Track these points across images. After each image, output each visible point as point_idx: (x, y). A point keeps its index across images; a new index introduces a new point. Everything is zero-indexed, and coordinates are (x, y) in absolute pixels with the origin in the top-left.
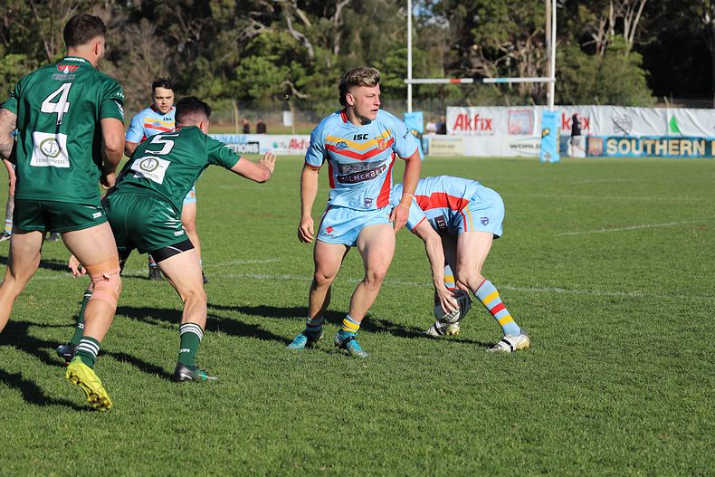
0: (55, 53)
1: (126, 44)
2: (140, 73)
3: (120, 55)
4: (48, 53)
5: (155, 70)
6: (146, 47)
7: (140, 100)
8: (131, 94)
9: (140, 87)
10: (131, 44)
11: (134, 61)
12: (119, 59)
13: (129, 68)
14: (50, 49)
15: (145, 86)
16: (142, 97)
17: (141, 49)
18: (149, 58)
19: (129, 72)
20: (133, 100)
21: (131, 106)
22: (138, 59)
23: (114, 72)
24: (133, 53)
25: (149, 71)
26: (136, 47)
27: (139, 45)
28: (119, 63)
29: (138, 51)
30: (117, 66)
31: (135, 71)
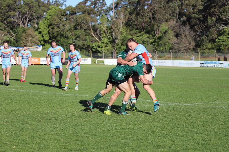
0: (158, 35)
1: (181, 32)
2: (185, 41)
3: (179, 35)
4: (156, 34)
5: (190, 40)
6: (187, 33)
7: (185, 49)
8: (182, 48)
9: (185, 45)
10: (182, 32)
11: (183, 37)
12: (178, 36)
13: (181, 39)
14: (157, 33)
15: (186, 45)
16: (185, 48)
17: (186, 33)
18: (188, 36)
19: (182, 41)
20: (183, 50)
21: (182, 51)
22: (184, 36)
23: (176, 41)
24: (183, 35)
25: (188, 40)
26: (184, 33)
27: (185, 32)
28: (178, 38)
29: (185, 34)
30: (178, 39)
31: (183, 40)
